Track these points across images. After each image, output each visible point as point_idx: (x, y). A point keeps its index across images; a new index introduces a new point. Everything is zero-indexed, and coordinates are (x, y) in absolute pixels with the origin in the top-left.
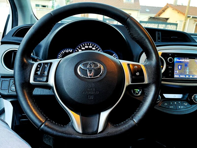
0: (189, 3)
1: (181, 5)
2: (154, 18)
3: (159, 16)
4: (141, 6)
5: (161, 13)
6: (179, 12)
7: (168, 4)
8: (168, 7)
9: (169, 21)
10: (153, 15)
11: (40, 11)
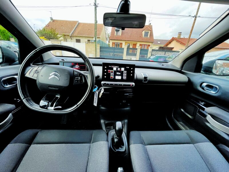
0: (190, 36)
1: (183, 38)
2: (162, 48)
3: (167, 46)
4: (155, 40)
5: (168, 45)
6: (182, 43)
7: (173, 38)
8: (173, 40)
9: (173, 50)
10: (162, 46)
11: (87, 44)
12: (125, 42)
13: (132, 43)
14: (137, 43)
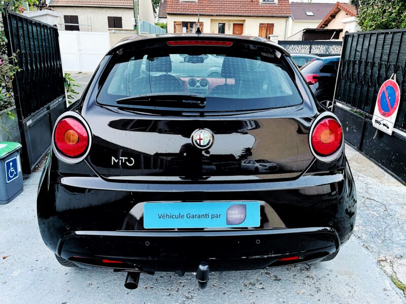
7: (338, 3)
8: (340, 10)
11: (115, 34)
12: (211, 20)
13: (230, 20)
14: (244, 21)
